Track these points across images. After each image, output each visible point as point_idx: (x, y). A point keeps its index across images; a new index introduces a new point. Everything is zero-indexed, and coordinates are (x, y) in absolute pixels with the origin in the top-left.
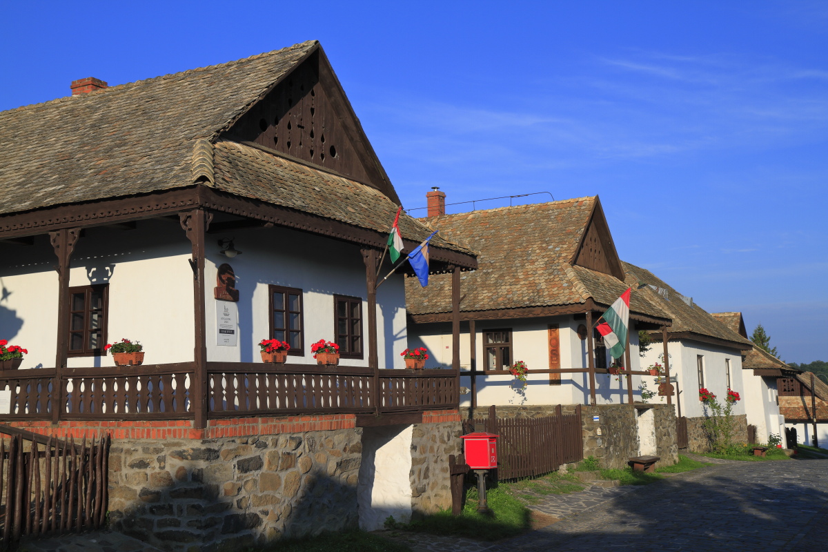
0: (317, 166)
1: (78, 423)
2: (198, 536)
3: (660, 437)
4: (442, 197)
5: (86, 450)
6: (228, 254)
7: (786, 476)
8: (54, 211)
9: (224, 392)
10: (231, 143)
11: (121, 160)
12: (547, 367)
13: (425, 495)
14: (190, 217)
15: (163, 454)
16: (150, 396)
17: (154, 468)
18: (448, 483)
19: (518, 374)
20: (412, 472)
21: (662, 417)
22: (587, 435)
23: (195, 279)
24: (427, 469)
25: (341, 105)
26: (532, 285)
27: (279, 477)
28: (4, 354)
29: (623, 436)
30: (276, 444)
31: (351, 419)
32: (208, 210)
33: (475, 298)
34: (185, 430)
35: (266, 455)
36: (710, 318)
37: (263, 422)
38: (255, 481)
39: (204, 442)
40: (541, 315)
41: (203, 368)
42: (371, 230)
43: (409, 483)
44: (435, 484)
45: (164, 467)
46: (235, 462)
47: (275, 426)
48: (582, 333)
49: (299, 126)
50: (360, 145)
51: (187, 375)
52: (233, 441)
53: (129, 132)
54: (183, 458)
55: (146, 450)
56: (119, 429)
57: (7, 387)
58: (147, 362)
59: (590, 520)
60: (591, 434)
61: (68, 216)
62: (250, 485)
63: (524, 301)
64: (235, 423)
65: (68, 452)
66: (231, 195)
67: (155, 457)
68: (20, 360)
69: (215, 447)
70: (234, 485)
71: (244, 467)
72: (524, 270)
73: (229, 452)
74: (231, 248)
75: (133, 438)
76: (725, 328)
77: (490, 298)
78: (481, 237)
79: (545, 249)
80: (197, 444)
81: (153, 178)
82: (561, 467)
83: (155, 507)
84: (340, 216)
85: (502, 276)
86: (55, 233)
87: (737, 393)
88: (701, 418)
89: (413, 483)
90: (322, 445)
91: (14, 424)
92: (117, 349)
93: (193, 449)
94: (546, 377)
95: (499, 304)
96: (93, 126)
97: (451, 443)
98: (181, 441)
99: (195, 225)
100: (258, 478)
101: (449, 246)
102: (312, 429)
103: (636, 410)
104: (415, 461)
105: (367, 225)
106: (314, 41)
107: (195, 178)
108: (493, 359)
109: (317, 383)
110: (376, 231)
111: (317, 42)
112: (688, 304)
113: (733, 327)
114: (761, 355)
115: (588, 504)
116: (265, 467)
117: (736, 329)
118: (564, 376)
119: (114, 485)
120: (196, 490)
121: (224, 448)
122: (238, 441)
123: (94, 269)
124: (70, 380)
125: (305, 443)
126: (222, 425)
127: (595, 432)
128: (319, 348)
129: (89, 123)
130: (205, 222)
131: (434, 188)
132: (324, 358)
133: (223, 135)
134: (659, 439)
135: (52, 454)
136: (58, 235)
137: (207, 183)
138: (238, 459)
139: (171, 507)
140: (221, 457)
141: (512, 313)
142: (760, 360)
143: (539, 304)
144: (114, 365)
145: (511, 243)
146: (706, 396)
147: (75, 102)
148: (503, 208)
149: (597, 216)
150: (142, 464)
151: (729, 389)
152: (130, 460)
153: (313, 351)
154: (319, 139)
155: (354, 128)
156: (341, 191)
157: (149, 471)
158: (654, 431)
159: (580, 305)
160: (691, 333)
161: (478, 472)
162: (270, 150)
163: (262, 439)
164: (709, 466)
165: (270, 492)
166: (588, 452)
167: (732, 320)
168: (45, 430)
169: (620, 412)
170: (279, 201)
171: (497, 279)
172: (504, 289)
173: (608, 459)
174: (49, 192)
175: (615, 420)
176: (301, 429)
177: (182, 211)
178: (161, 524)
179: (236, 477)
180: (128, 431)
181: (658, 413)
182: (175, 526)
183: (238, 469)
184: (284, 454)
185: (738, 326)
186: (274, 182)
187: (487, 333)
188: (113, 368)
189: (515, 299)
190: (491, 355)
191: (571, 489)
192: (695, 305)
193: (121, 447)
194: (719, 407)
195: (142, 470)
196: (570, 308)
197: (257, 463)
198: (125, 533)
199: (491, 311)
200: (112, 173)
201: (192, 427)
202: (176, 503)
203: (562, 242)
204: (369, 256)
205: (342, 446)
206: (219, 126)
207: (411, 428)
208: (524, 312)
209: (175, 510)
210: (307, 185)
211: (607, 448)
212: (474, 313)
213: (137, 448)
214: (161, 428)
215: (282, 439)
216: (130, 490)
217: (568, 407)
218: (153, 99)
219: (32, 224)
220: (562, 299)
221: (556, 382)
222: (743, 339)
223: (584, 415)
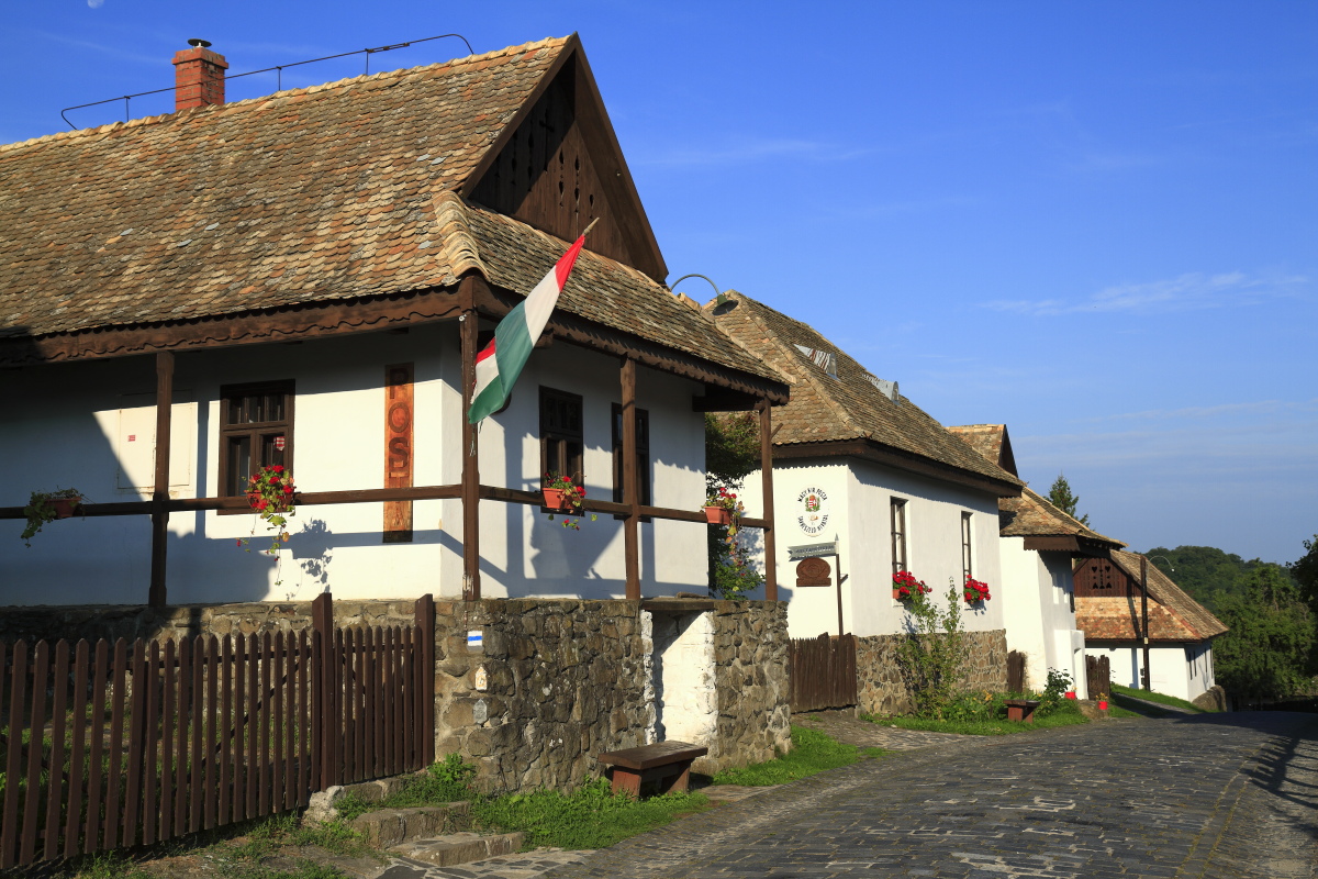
3: (730, 687)
4: (212, 66)
21: (743, 632)
22: (448, 690)
26: (343, 251)
29: (584, 690)
33: (188, 288)
36: (945, 433)
40: (342, 329)
60: (461, 686)
63: (306, 291)
72: (339, 215)
77: (224, 290)
78: (268, 147)
79: (408, 163)
82: (315, 798)
85: (278, 233)
87: (985, 586)
88: (895, 638)
95: (235, 303)
103: (646, 616)
112: (889, 395)
113: (988, 452)
114: (1040, 508)
117: (993, 457)
118: (421, 514)
127: (472, 681)
131: (194, 43)
134: (727, 695)
141: (264, 324)
142: (1036, 518)
143: (333, 296)
145: (332, 155)
146: (907, 590)
151: (970, 577)
158: (711, 672)
159: (444, 294)
160: (869, 442)
166: (448, 741)
167: (987, 440)
169: (581, 619)
171: (261, 241)
172: (264, 268)
173: (514, 761)
175: (552, 641)
181: (729, 624)
185: (998, 450)
189: (284, 287)
192: (904, 401)
194: (932, 612)
196: (417, 302)
199: (211, 323)
203: (455, 144)
208: (297, 321)
211: (510, 730)
212: (169, 330)
221: (399, 535)
222: (1006, 475)
223: (443, 628)
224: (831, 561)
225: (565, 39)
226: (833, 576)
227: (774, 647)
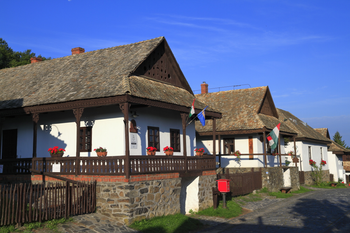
0: (164, 82)
1: (84, 176)
2: (128, 215)
3: (292, 179)
4: (207, 86)
5: (89, 185)
6: (134, 116)
7: (341, 195)
8: (74, 102)
9: (135, 166)
10: (135, 76)
11: (96, 83)
12: (248, 153)
13: (203, 202)
14: (123, 105)
15: (115, 187)
16: (110, 167)
17: (112, 192)
18: (212, 197)
19: (237, 155)
20: (199, 194)
21: (293, 171)
22: (264, 179)
23: (126, 127)
24: (204, 192)
25: (172, 59)
26: (242, 121)
27: (154, 195)
28: (58, 152)
29: (278, 180)
30: (152, 184)
31: (177, 175)
32: (129, 103)
33: (220, 126)
34: (123, 179)
35: (149, 188)
36: (314, 131)
37: (148, 176)
38: (146, 197)
39: (129, 183)
40: (246, 133)
41: (129, 158)
42: (184, 106)
43: (198, 197)
44: (207, 198)
45: (115, 192)
46: (139, 190)
47: (152, 177)
48: (261, 140)
49: (157, 68)
50: (179, 73)
51: (123, 160)
52: (139, 183)
53: (97, 71)
54: (122, 189)
55: (109, 186)
56: (99, 178)
57: (59, 163)
58: (108, 155)
59: (264, 211)
60: (265, 179)
61: (80, 104)
62: (144, 198)
63: (239, 128)
64: (139, 177)
65: (83, 186)
66: (137, 97)
67: (112, 188)
68: (63, 154)
69: (133, 185)
70: (139, 198)
71: (142, 192)
72: (239, 115)
73: (137, 186)
74: (135, 114)
75: (104, 181)
76: (320, 135)
77: (226, 126)
78: (222, 102)
79: (247, 107)
80: (127, 184)
81: (109, 91)
82: (253, 191)
83: (112, 205)
84: (173, 102)
85: (230, 118)
86: (75, 110)
87: (325, 161)
88: (310, 172)
89: (199, 197)
90: (168, 184)
91: (62, 176)
92: (97, 151)
93: (125, 186)
94: (248, 157)
95: (229, 129)
96: (83, 68)
97: (213, 183)
98: (121, 183)
99: (125, 107)
100: (147, 196)
101: (211, 110)
102: (165, 178)
103: (283, 169)
104: (200, 189)
105: (182, 104)
106: (163, 37)
107: (125, 92)
108: (227, 150)
109: (166, 162)
110: (186, 106)
111: (164, 37)
112: (305, 125)
113: (324, 134)
114: (335, 146)
115: (264, 205)
116: (149, 192)
117: (325, 135)
118: (255, 157)
119: (98, 198)
120: (127, 200)
121: (136, 185)
122: (140, 183)
123: (87, 122)
124: (81, 161)
125: (162, 183)
126: (135, 177)
127: (267, 178)
128: (166, 149)
129: (81, 66)
130: (128, 107)
131: (204, 82)
132: (168, 153)
133: (132, 74)
134: (292, 180)
135: (79, 187)
136: (76, 110)
137: (129, 93)
138: (140, 189)
139: (118, 205)
140: (135, 189)
141: (234, 132)
142: (335, 148)
143: (245, 129)
144: (97, 156)
145: (234, 104)
146: (312, 163)
147: (75, 58)
148: (231, 90)
149: (267, 94)
150: (108, 191)
151: (322, 160)
152: (103, 189)
153: (164, 150)
154: (164, 72)
155: (177, 67)
156: (172, 91)
157: (110, 193)
158: (290, 177)
159: (261, 129)
160: (306, 138)
161: (223, 193)
162: (148, 77)
163: (148, 182)
164: (312, 191)
165: (151, 200)
166: (264, 185)
167: (324, 131)
168: (73, 178)
169: (277, 170)
170: (152, 98)
171: (229, 119)
172: (231, 123)
173: (272, 188)
174: (71, 94)
175: (274, 173)
176: (161, 178)
177: (120, 103)
178: (115, 211)
179: (139, 195)
180: (102, 179)
181: (292, 170)
182: (120, 212)
183: (140, 192)
184: (155, 187)
185: (326, 134)
186: (150, 90)
187: (225, 140)
188: (96, 157)
189: (236, 127)
190: (226, 148)
191: (257, 200)
192: (308, 125)
193: (100, 184)
194: (317, 167)
195: (108, 193)
196: (257, 130)
197: (146, 191)
198: (102, 214)
199: (226, 131)
200: (94, 88)
201: (125, 178)
202: (120, 204)
203: (254, 104)
204: (183, 116)
205: (175, 184)
206: (131, 70)
207: (198, 177)
208: (239, 132)
209: (119, 206)
210: (161, 90)
211: (271, 184)
212: (220, 132)
213: (106, 185)
214: (114, 178)
215: (154, 182)
216: (104, 199)
217: (257, 168)
218: (104, 57)
219: (67, 106)
220: (254, 127)
221: (252, 159)
222: (328, 139)
223: (262, 171)
224: (299, 158)
225: (266, 87)
226: (299, 161)
227: (297, 173)
